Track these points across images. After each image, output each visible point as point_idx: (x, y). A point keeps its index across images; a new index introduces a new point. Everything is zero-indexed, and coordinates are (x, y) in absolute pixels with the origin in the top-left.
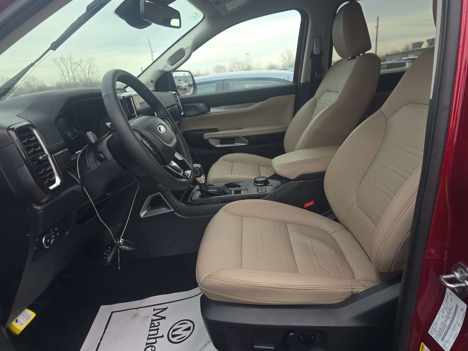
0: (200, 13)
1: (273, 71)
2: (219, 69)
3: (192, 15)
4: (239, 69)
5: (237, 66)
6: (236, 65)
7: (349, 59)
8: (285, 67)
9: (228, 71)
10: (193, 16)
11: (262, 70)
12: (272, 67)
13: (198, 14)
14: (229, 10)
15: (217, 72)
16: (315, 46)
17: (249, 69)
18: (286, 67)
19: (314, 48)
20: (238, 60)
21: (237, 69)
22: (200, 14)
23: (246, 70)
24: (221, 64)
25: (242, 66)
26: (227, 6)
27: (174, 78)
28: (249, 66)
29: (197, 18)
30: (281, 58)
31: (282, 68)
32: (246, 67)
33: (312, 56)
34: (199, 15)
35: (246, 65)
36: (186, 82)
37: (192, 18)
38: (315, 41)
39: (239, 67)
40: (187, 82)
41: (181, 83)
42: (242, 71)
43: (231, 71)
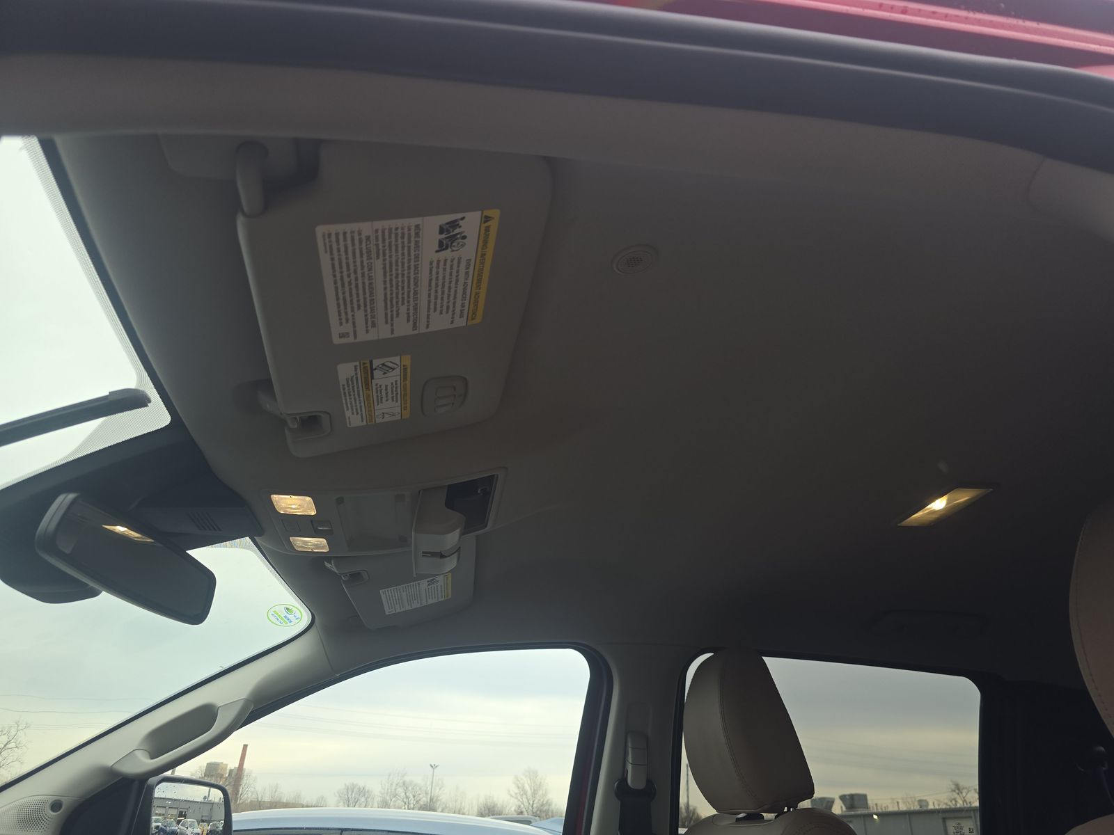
0: (302, 610)
1: (489, 821)
2: (354, 795)
3: (273, 610)
4: (407, 804)
5: (403, 794)
6: (400, 791)
7: (738, 820)
8: (521, 813)
9: (376, 804)
10: (276, 615)
11: (464, 814)
12: (490, 811)
13: (294, 609)
14: (387, 613)
15: (348, 802)
16: (630, 759)
17: (430, 807)
18: (526, 815)
19: (629, 767)
20: (407, 779)
21: (400, 803)
22: (301, 613)
23: (422, 808)
24: (361, 783)
25: (414, 797)
26: (383, 597)
27: (155, 803)
28: (431, 800)
29: (291, 622)
30: (514, 790)
31: (515, 816)
32: (424, 800)
33: (621, 790)
34: (298, 615)
35: (427, 794)
36: (203, 821)
37: (272, 618)
38: (629, 745)
39: (407, 798)
40: (209, 822)
41: (183, 825)
42: (413, 809)
43: (385, 804)
